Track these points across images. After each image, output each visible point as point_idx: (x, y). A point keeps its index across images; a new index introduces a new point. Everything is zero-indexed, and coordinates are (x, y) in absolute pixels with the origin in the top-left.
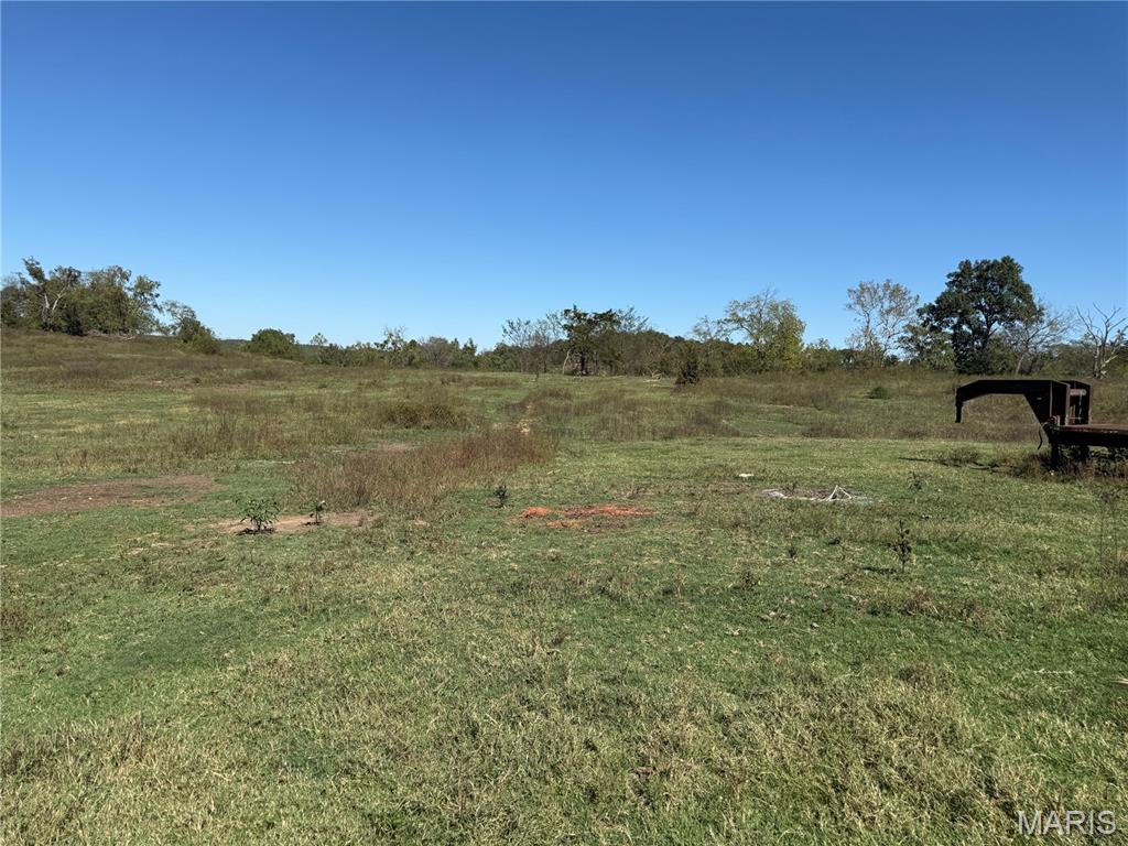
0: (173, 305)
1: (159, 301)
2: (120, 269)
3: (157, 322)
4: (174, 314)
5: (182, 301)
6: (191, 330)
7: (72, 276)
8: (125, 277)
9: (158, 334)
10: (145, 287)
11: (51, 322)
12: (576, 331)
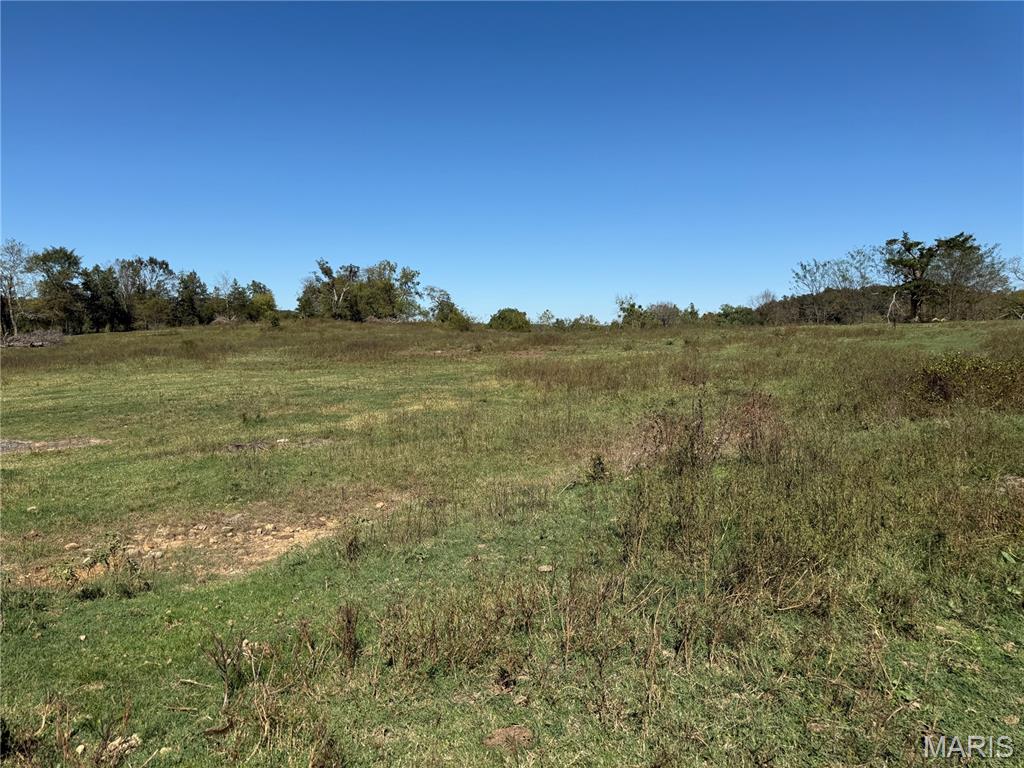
0: (432, 290)
1: (420, 289)
2: (389, 263)
3: (419, 307)
4: (433, 298)
5: (440, 285)
6: (446, 310)
7: (352, 272)
8: (393, 269)
9: (418, 318)
10: (408, 277)
11: (338, 311)
12: (905, 266)
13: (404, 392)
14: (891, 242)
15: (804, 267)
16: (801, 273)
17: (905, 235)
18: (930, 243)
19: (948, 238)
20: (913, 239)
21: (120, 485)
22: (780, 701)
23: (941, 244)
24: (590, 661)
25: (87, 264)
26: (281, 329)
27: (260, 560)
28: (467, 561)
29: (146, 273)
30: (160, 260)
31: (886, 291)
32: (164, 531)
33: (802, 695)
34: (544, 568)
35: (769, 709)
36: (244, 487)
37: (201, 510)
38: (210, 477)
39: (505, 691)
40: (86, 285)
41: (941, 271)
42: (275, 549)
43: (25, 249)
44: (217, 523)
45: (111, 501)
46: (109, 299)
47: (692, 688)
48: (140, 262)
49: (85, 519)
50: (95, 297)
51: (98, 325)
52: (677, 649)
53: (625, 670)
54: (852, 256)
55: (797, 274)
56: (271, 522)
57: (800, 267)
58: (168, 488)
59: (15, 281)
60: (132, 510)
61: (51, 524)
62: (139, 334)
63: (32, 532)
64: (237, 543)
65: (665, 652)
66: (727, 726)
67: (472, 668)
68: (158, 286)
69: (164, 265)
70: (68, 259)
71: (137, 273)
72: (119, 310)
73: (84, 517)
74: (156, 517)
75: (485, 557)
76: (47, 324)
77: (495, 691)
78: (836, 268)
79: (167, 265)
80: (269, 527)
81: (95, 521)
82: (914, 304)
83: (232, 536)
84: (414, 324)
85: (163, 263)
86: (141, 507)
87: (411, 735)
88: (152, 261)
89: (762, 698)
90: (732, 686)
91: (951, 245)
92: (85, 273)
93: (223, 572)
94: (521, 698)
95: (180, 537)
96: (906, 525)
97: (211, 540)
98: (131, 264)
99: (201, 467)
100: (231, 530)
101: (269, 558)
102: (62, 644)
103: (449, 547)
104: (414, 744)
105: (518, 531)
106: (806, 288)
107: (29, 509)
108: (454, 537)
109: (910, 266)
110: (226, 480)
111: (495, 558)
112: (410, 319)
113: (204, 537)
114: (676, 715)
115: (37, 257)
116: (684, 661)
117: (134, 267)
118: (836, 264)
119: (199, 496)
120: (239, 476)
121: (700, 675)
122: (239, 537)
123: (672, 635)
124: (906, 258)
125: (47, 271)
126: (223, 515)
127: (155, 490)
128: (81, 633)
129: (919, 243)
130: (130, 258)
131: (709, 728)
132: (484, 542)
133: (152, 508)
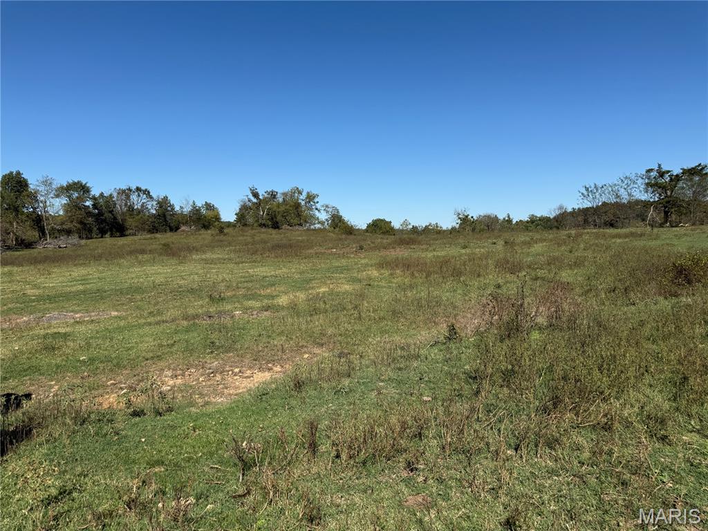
0: (327, 206)
1: (318, 206)
2: (298, 188)
3: (318, 218)
4: (327, 212)
5: (332, 204)
6: (337, 221)
7: (273, 195)
8: (300, 193)
9: (318, 226)
10: (311, 198)
11: (263, 222)
12: (659, 187)
13: (314, 279)
14: (650, 171)
15: (587, 189)
16: (586, 193)
17: (659, 165)
18: (677, 171)
19: (690, 168)
20: (664, 168)
21: (136, 343)
22: (584, 482)
23: (685, 172)
24: (462, 457)
25: (95, 192)
26: (225, 235)
27: (235, 392)
28: (374, 394)
29: (134, 197)
30: (143, 188)
31: (646, 204)
32: (169, 373)
33: (597, 478)
34: (425, 398)
35: (577, 487)
36: (217, 344)
37: (191, 359)
38: (195, 337)
39: (411, 474)
40: (95, 206)
41: (685, 191)
42: (243, 385)
43: (55, 182)
44: (203, 368)
45: (133, 353)
46: (110, 215)
47: (528, 474)
48: (130, 190)
49: (118, 365)
50: (100, 214)
51: (102, 233)
52: (516, 450)
53: (485, 462)
54: (622, 181)
55: (582, 194)
56: (237, 367)
57: (584, 189)
58: (168, 345)
59: (48, 203)
60: (147, 360)
61: (97, 368)
62: (130, 238)
63: (86, 374)
64: (218, 381)
65: (508, 452)
66: (551, 496)
67: (389, 460)
68: (142, 206)
69: (147, 192)
70: (83, 189)
71: (128, 197)
72: (116, 223)
73: (118, 364)
74: (162, 364)
75: (384, 391)
76: (69, 232)
77: (405, 474)
78: (610, 189)
79: (149, 192)
80: (237, 370)
81: (124, 367)
82: (666, 213)
83: (213, 376)
84: (315, 230)
85: (146, 190)
86: (152, 358)
87: (357, 500)
88: (138, 189)
89: (572, 480)
90: (552, 472)
91: (692, 172)
92: (94, 198)
93: (214, 400)
94: (421, 479)
95: (180, 377)
96: (662, 371)
97: (201, 379)
98: (124, 191)
99: (187, 330)
100: (212, 373)
101: (241, 391)
102: (132, 443)
103: (360, 384)
104: (360, 505)
105: (404, 375)
106: (589, 203)
107: (81, 359)
108: (362, 378)
109: (663, 187)
110: (206, 339)
111: (392, 391)
112: (312, 227)
113: (195, 377)
114: (519, 489)
115: (62, 188)
116: (521, 457)
117: (126, 193)
118: (611, 186)
119: (189, 350)
120: (214, 336)
121: (532, 466)
122: (218, 377)
123: (513, 441)
124: (660, 181)
125: (69, 197)
126: (206, 362)
127: (161, 346)
128: (141, 438)
129: (668, 172)
130: (124, 187)
131: (540, 497)
132: (382, 381)
133: (159, 358)
